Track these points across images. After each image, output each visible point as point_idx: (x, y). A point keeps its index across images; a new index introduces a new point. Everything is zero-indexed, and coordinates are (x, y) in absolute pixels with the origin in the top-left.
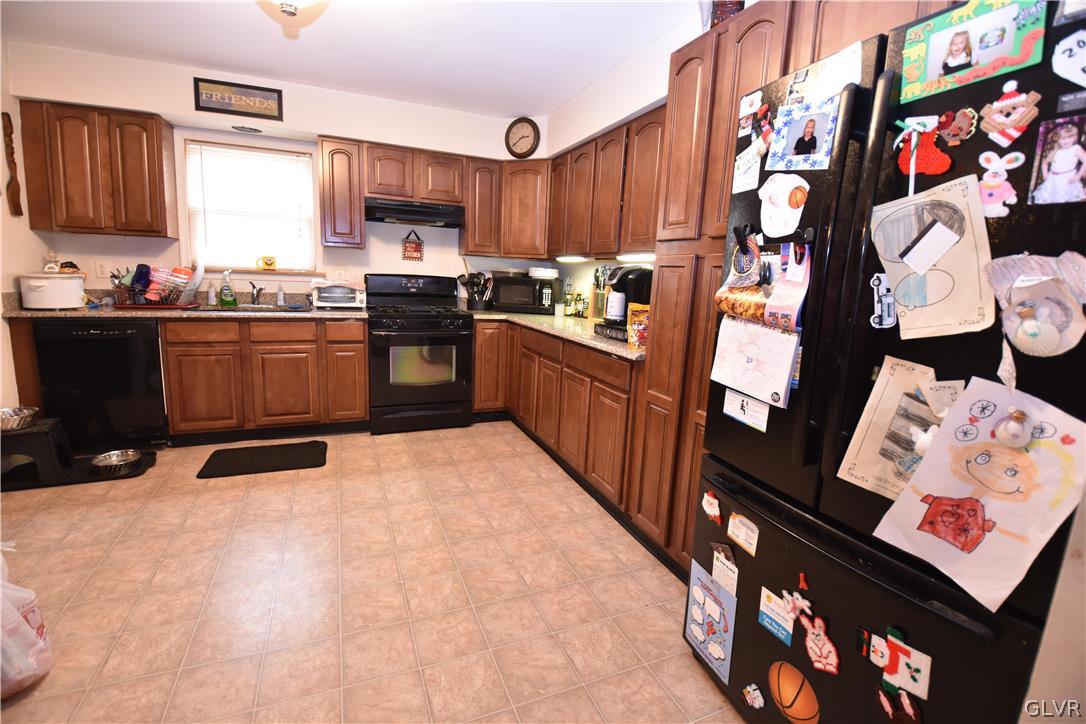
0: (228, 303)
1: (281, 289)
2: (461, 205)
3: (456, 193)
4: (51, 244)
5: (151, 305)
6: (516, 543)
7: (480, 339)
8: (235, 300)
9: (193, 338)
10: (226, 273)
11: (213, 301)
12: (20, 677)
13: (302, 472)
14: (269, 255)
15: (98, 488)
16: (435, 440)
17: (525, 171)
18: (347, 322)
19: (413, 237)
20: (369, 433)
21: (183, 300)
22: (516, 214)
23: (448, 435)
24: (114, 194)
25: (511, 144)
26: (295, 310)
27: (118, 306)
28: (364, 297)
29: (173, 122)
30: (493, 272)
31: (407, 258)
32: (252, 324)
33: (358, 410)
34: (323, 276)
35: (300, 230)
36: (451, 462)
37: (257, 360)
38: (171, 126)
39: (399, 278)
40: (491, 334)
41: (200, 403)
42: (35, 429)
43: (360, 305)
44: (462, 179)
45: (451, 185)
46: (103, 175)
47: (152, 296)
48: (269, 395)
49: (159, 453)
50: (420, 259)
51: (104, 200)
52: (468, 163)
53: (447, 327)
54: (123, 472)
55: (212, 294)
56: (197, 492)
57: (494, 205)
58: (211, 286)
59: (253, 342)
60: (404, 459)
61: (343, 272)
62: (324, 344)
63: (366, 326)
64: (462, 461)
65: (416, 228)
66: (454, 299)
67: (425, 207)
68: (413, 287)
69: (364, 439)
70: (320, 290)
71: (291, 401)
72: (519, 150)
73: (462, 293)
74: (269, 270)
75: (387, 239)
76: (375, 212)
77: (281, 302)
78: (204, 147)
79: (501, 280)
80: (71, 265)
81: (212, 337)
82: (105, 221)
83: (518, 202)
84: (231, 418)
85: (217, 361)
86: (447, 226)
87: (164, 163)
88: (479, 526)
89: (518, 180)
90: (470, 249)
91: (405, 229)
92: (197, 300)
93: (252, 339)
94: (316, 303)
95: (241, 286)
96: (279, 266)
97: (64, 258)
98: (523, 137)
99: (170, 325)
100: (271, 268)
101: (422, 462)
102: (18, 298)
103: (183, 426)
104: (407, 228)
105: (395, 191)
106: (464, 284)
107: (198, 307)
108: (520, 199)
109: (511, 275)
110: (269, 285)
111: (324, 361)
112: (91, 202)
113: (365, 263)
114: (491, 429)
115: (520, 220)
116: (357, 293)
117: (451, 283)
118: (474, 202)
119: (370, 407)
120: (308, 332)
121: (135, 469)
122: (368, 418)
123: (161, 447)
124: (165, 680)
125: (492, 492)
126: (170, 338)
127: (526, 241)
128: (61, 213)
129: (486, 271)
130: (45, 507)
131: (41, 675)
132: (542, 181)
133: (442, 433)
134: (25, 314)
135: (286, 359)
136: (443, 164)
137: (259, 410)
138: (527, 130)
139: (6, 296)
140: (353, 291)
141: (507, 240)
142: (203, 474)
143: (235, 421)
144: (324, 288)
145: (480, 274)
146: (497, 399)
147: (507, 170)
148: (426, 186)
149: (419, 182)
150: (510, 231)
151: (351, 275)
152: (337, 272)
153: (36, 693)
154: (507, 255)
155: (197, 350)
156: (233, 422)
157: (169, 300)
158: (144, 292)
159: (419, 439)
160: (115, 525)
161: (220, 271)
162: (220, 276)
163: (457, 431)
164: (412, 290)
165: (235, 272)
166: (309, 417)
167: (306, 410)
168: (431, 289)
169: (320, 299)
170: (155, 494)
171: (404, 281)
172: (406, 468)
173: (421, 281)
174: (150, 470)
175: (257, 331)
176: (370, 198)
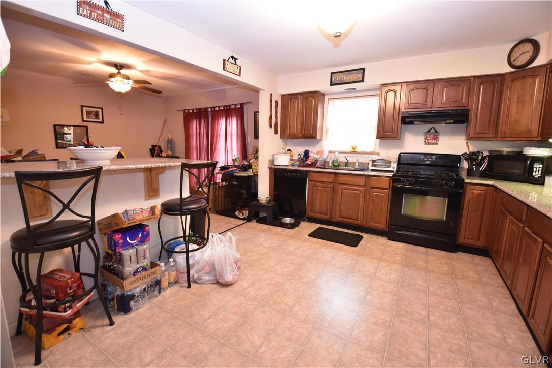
0: (336, 166)
1: (358, 160)
2: (467, 108)
3: (463, 101)
4: (286, 144)
5: (308, 166)
6: (439, 337)
7: (468, 197)
8: (338, 165)
9: (318, 179)
10: (337, 153)
11: (331, 165)
12: (228, 280)
13: (345, 247)
14: (355, 145)
15: (279, 229)
16: (424, 253)
17: (524, 77)
18: (381, 178)
19: (433, 130)
20: (387, 238)
21: (318, 164)
22: (514, 110)
23: (435, 254)
24: (302, 124)
25: (512, 59)
26: (363, 170)
27: (299, 166)
28: (395, 165)
29: (325, 93)
30: (490, 151)
31: (427, 143)
32: (339, 175)
33: (382, 225)
34: (378, 154)
35: (370, 132)
36: (426, 270)
37: (339, 191)
38: (324, 95)
39: (420, 155)
40: (479, 193)
41: (317, 207)
42: (268, 205)
43: (393, 170)
44: (469, 91)
45: (460, 96)
46: (300, 117)
47: (308, 162)
48: (342, 208)
49: (302, 222)
50: (436, 144)
51: (299, 126)
52: (474, 80)
53: (442, 185)
54: (289, 226)
55: (331, 162)
56: (305, 241)
57: (495, 106)
58: (331, 158)
59: (339, 183)
60: (398, 258)
61: (388, 152)
62: (369, 188)
63: (392, 181)
64: (434, 272)
65: (435, 125)
66: (457, 169)
67: (440, 112)
68: (428, 161)
69: (383, 240)
70: (373, 161)
71: (351, 213)
72: (518, 63)
73: (465, 165)
74: (354, 152)
75: (416, 133)
76: (408, 119)
77: (357, 167)
78: (335, 101)
79: (495, 157)
80: (290, 150)
81: (324, 180)
82: (299, 134)
83: (516, 100)
84: (327, 215)
85: (325, 190)
86: (455, 122)
87: (319, 110)
88: (420, 314)
89: (518, 85)
90: (471, 136)
91: (428, 126)
92: (325, 164)
93: (339, 182)
94: (371, 168)
95: (342, 159)
96: (358, 150)
97: (288, 148)
98: (523, 53)
99: (311, 173)
100: (355, 150)
101: (407, 263)
102: (272, 162)
103: (310, 214)
104: (429, 126)
105: (420, 106)
106: (466, 159)
107: (325, 167)
108: (518, 98)
109: (505, 153)
110: (352, 159)
111: (368, 197)
112: (295, 128)
113: (401, 147)
114: (470, 259)
115: (517, 113)
116: (392, 163)
117: (457, 158)
118: (478, 103)
119: (389, 224)
120: (362, 181)
121: (292, 226)
122: (387, 230)
123: (304, 220)
124: (256, 303)
125: (443, 298)
126: (311, 179)
127: (521, 128)
128: (287, 133)
129: (486, 150)
130: (264, 231)
131: (233, 282)
132: (540, 82)
133: (431, 251)
134: (274, 167)
135: (351, 193)
136: (453, 85)
137: (338, 214)
138: (529, 47)
139: (270, 160)
140: (390, 162)
141: (503, 127)
142: (310, 235)
143: (328, 216)
144: (375, 160)
145: (478, 152)
146: (479, 239)
147: (508, 78)
148: (441, 100)
149: (437, 98)
150: (507, 122)
151: (392, 154)
152: (385, 152)
153: (230, 287)
154: (504, 138)
155: (318, 184)
156: (327, 217)
157: (313, 164)
158: (306, 160)
159: (414, 250)
160: (276, 244)
161: (334, 152)
162: (334, 154)
163: (443, 253)
164: (427, 162)
165: (340, 152)
166: (358, 222)
167: (357, 219)
168: (440, 162)
169: (373, 165)
170: (292, 237)
171: (423, 157)
172: (396, 263)
173: (434, 157)
174: (296, 228)
175: (341, 179)
176: (405, 112)
